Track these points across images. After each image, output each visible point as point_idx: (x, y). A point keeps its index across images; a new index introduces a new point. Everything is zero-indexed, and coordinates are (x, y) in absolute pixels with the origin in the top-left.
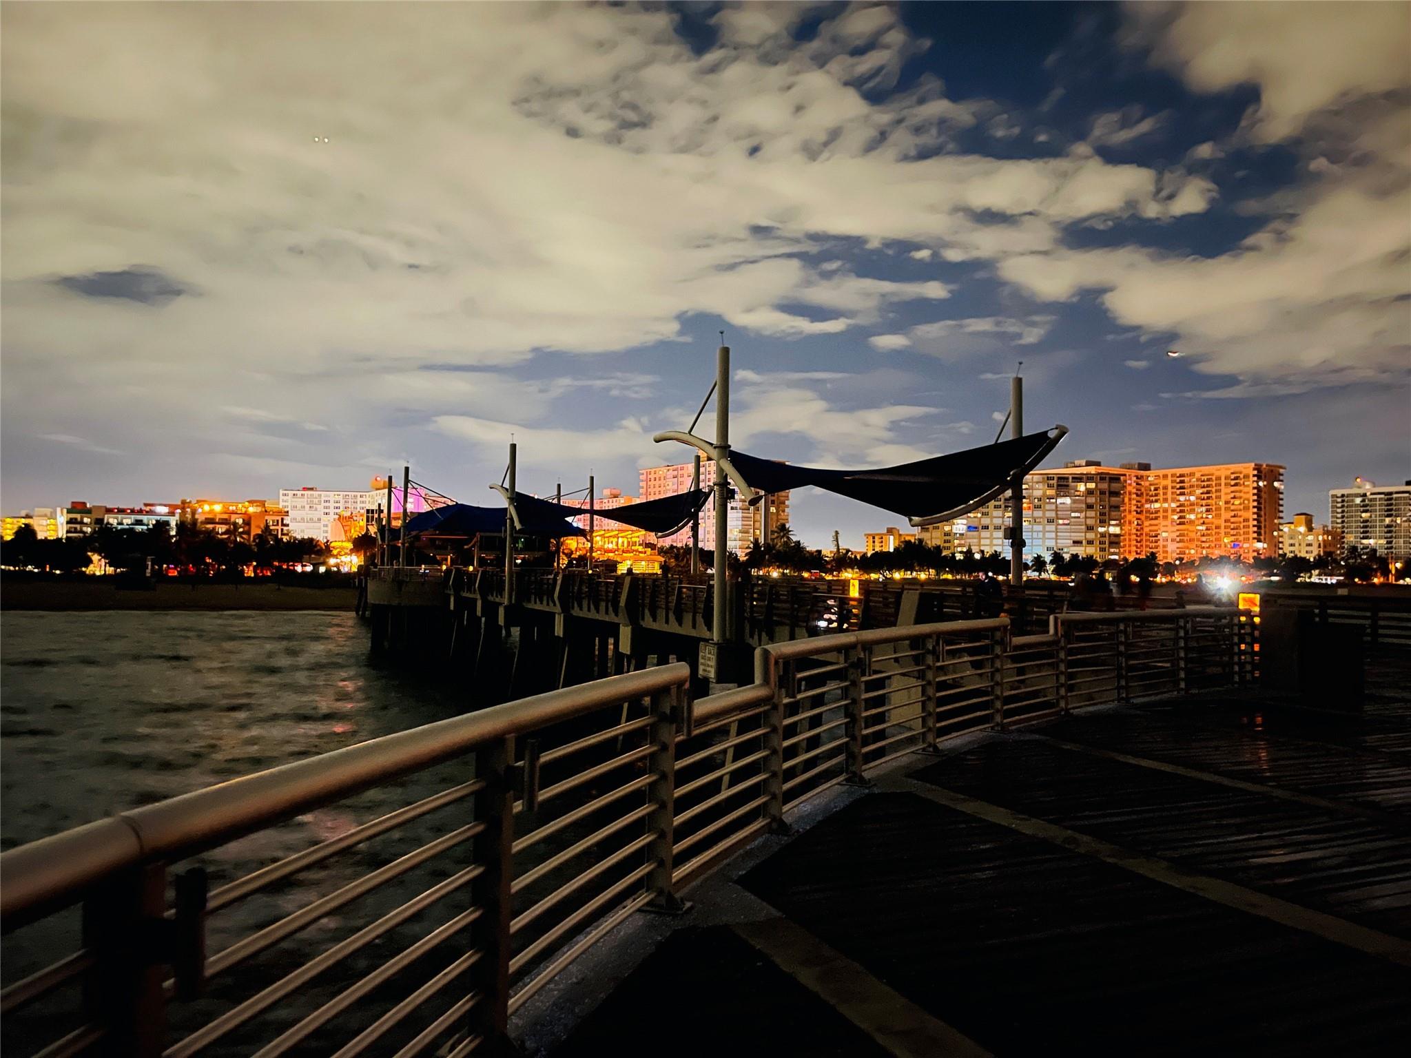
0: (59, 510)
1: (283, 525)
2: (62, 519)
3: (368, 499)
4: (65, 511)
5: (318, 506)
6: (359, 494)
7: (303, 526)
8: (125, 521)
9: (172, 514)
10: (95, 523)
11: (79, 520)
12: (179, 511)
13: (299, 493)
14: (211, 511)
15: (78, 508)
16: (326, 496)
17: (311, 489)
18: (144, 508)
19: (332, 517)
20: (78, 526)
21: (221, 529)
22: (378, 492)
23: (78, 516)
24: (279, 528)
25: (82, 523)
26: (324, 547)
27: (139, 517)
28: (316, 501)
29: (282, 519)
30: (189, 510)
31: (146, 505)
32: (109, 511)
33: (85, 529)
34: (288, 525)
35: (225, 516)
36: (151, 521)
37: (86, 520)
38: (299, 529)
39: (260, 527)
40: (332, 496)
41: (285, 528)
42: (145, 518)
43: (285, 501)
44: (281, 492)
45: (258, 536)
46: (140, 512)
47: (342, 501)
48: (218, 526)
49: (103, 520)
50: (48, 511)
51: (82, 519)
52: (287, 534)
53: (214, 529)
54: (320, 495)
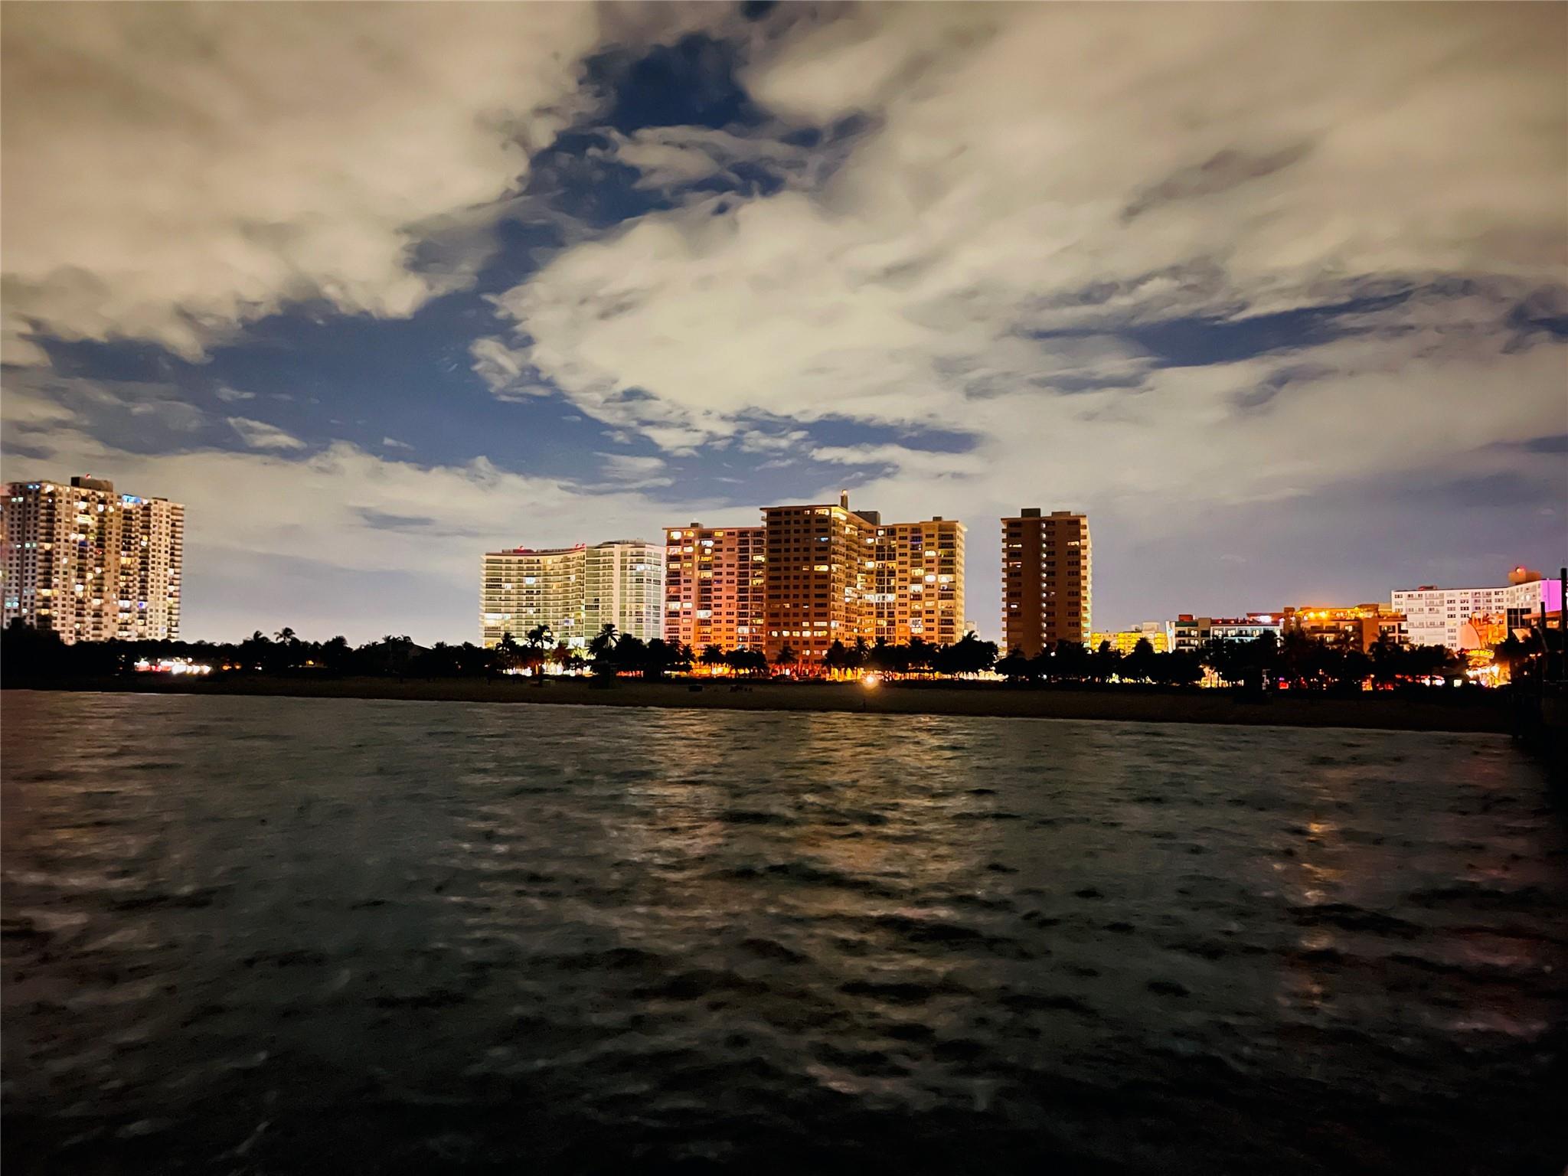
0: (1167, 623)
1: (1401, 631)
2: (1171, 632)
3: (1505, 597)
4: (1174, 624)
5: (1440, 608)
6: (1493, 591)
7: (1422, 631)
8: (1229, 633)
9: (1276, 623)
10: (1202, 636)
11: (1187, 633)
12: (1282, 620)
13: (1415, 594)
14: (1318, 619)
15: (1185, 621)
16: (1451, 595)
17: (1431, 588)
18: (1247, 618)
19: (1459, 619)
20: (1186, 639)
21: (1330, 638)
22: (1519, 586)
23: (1186, 629)
24: (1396, 634)
25: (1189, 635)
26: (1457, 657)
27: (1243, 628)
28: (1437, 601)
29: (1399, 625)
30: (1293, 619)
31: (1249, 615)
32: (1214, 623)
33: (1192, 642)
34: (1406, 632)
35: (1333, 624)
36: (1258, 631)
37: (1193, 633)
38: (1420, 635)
39: (1376, 635)
40: (1457, 595)
41: (1403, 635)
42: (1249, 629)
43: (1399, 603)
44: (1394, 594)
45: (1373, 645)
46: (1244, 622)
47: (1471, 601)
48: (1325, 635)
49: (1209, 632)
50: (1155, 624)
51: (1190, 632)
52: (1407, 642)
53: (1322, 638)
54: (1442, 595)
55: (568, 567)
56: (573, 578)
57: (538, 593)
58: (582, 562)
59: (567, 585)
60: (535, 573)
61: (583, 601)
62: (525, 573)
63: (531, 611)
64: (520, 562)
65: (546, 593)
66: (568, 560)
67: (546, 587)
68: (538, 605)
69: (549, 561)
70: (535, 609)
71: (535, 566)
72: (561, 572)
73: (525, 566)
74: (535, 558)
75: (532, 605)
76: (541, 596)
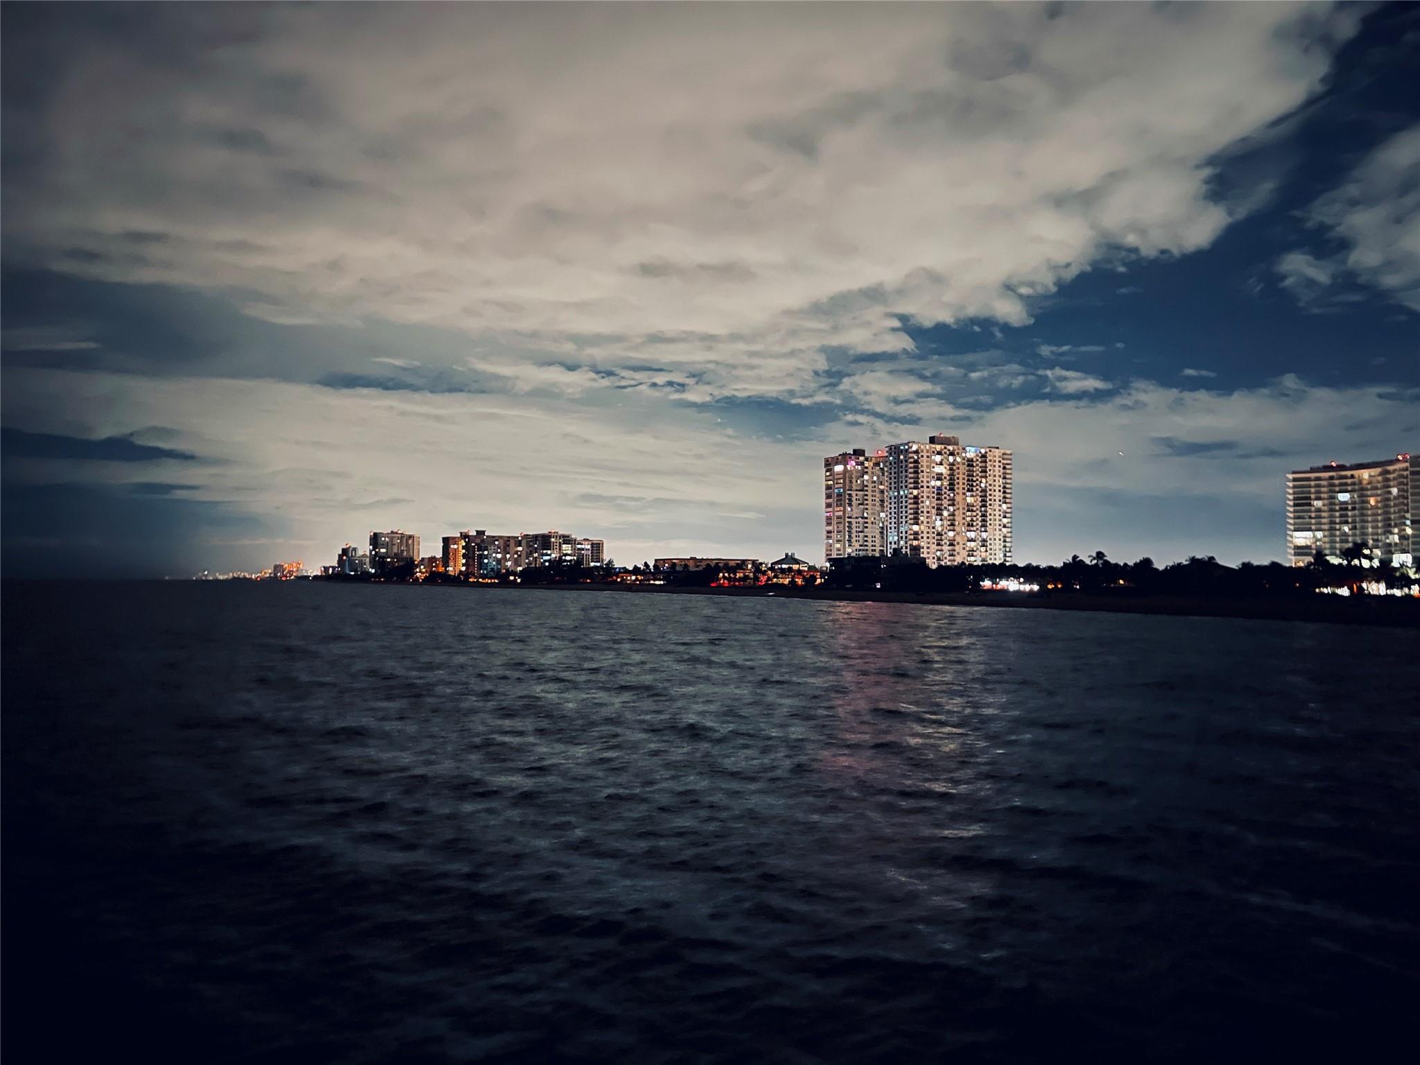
55: (1388, 480)
56: (1395, 491)
57: (1354, 509)
58: (1405, 473)
59: (1388, 499)
60: (1349, 488)
61: (1408, 515)
62: (1337, 489)
63: (1346, 529)
64: (1331, 478)
65: (1363, 508)
66: (1388, 472)
67: (1363, 502)
68: (1354, 522)
69: (1365, 474)
70: (1350, 526)
71: (1349, 481)
72: (1379, 485)
73: (1337, 482)
74: (1349, 473)
75: (1346, 522)
76: (1356, 512)
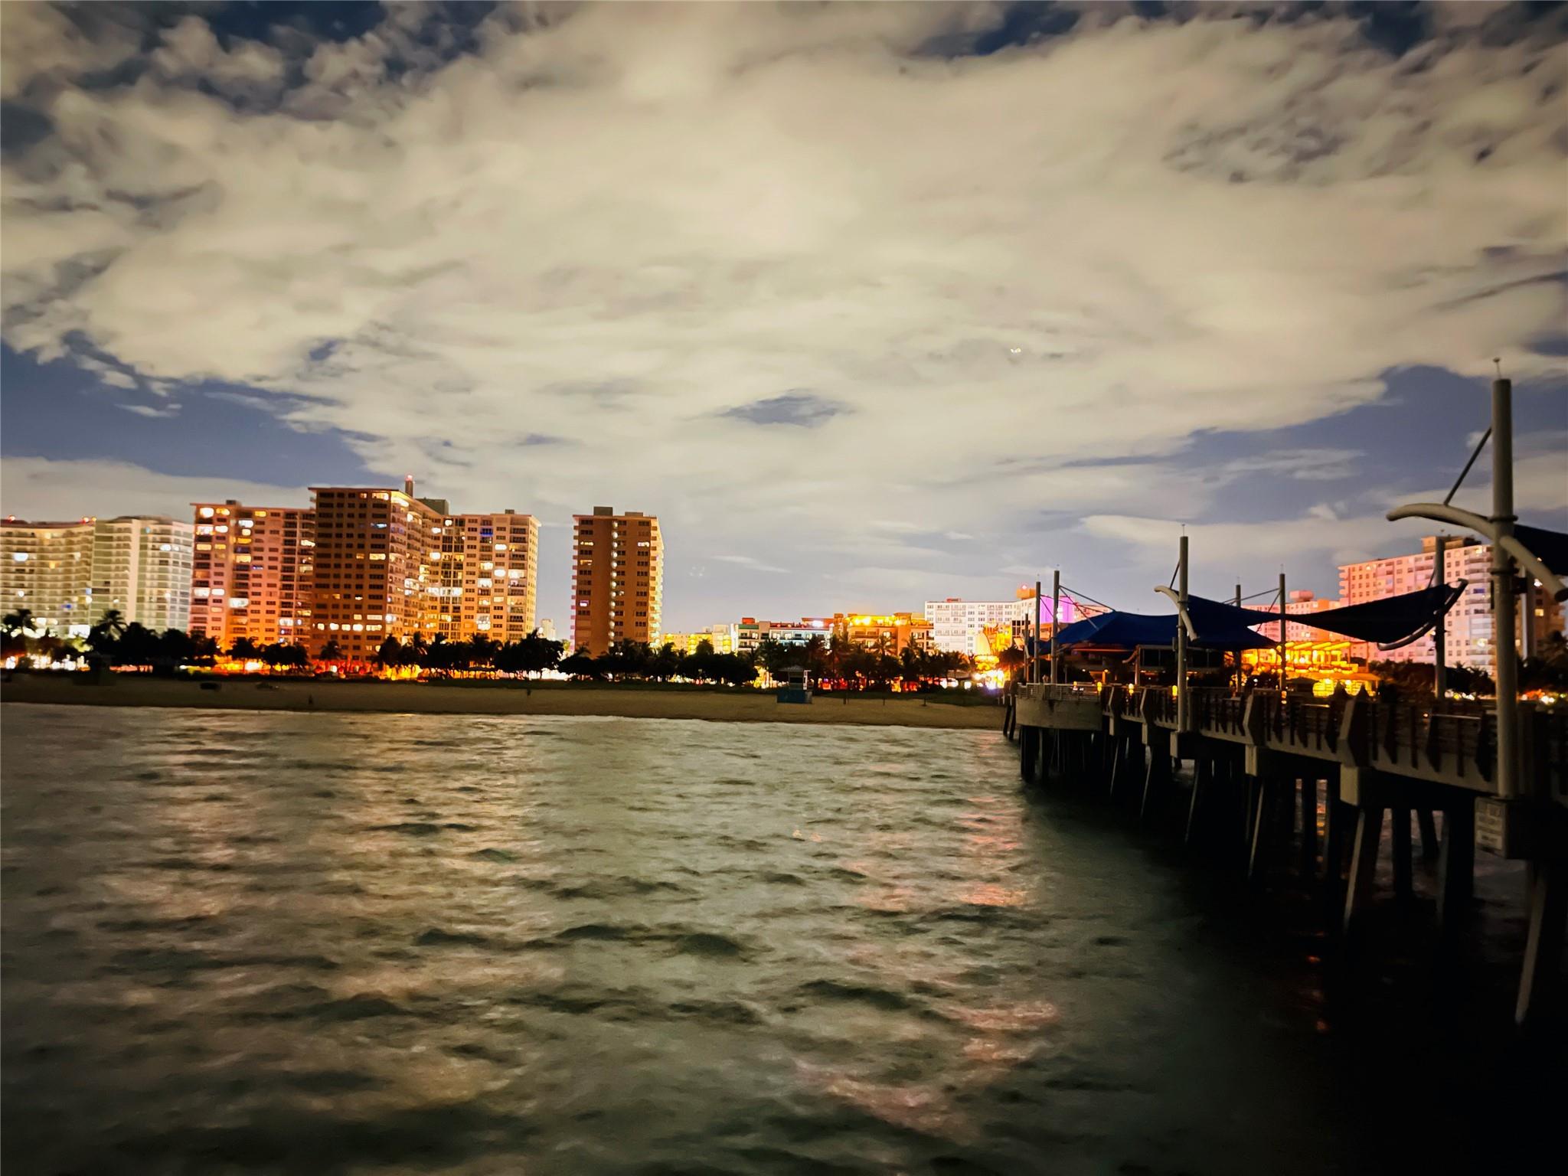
0: (732, 625)
1: (929, 638)
2: (735, 634)
3: (1013, 610)
4: (737, 626)
5: (962, 618)
6: (1004, 604)
7: (947, 639)
8: (786, 636)
9: (827, 628)
10: (762, 638)
11: (748, 635)
12: (832, 625)
13: (944, 604)
14: (862, 625)
15: (748, 623)
16: (971, 607)
17: (956, 600)
18: (802, 623)
19: (977, 629)
20: (748, 641)
21: (871, 643)
22: (1024, 601)
23: (747, 631)
24: (925, 641)
25: (751, 638)
26: (969, 662)
27: (798, 632)
28: (960, 612)
29: (928, 632)
30: (841, 624)
31: (804, 620)
32: (774, 626)
33: (753, 644)
34: (933, 639)
35: (874, 630)
36: (807, 635)
37: (754, 635)
38: (943, 643)
39: (906, 641)
40: (977, 608)
41: (930, 642)
42: (803, 633)
43: (930, 613)
44: (926, 604)
45: (905, 650)
46: (800, 626)
47: (987, 612)
48: (867, 640)
49: (768, 634)
50: (723, 627)
51: (751, 635)
52: (933, 648)
53: (863, 643)
54: (964, 607)
55: (71, 543)
56: (77, 555)
57: (32, 572)
58: (90, 538)
59: (70, 564)
60: (29, 548)
61: (90, 583)
62: (15, 547)
63: (21, 593)
64: (10, 534)
65: (42, 572)
66: (72, 534)
67: (43, 565)
68: (31, 586)
69: (47, 534)
70: (27, 590)
71: (29, 540)
72: (62, 548)
73: (15, 540)
74: (29, 531)
75: (22, 586)
76: (34, 576)
